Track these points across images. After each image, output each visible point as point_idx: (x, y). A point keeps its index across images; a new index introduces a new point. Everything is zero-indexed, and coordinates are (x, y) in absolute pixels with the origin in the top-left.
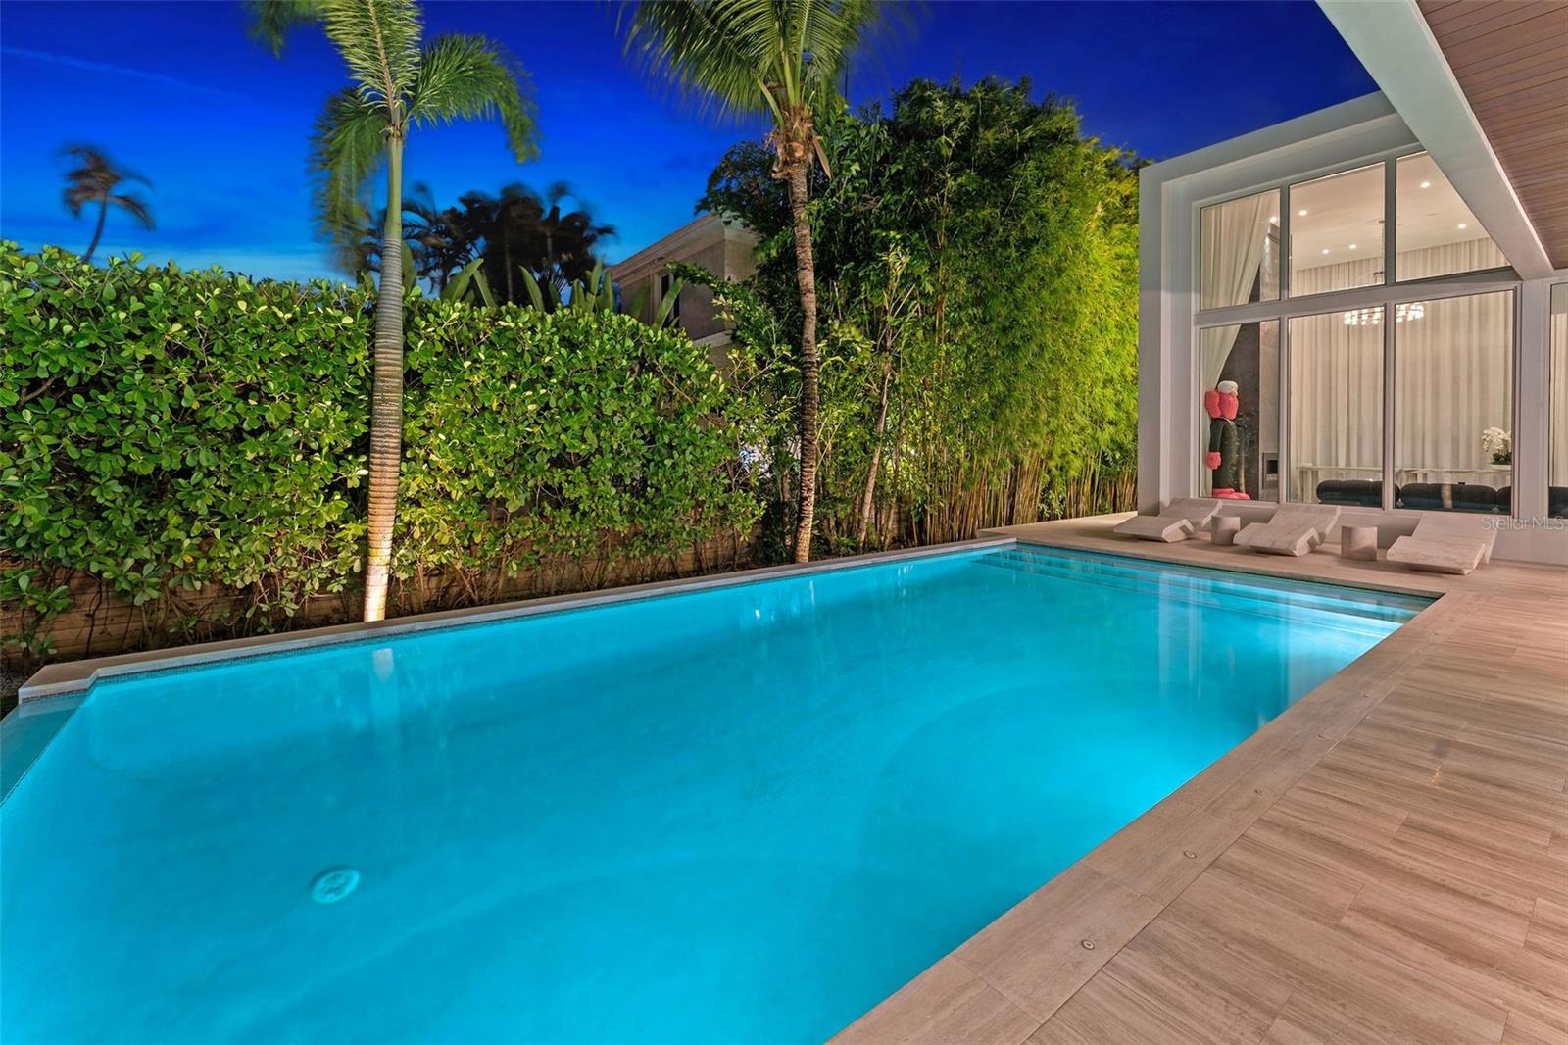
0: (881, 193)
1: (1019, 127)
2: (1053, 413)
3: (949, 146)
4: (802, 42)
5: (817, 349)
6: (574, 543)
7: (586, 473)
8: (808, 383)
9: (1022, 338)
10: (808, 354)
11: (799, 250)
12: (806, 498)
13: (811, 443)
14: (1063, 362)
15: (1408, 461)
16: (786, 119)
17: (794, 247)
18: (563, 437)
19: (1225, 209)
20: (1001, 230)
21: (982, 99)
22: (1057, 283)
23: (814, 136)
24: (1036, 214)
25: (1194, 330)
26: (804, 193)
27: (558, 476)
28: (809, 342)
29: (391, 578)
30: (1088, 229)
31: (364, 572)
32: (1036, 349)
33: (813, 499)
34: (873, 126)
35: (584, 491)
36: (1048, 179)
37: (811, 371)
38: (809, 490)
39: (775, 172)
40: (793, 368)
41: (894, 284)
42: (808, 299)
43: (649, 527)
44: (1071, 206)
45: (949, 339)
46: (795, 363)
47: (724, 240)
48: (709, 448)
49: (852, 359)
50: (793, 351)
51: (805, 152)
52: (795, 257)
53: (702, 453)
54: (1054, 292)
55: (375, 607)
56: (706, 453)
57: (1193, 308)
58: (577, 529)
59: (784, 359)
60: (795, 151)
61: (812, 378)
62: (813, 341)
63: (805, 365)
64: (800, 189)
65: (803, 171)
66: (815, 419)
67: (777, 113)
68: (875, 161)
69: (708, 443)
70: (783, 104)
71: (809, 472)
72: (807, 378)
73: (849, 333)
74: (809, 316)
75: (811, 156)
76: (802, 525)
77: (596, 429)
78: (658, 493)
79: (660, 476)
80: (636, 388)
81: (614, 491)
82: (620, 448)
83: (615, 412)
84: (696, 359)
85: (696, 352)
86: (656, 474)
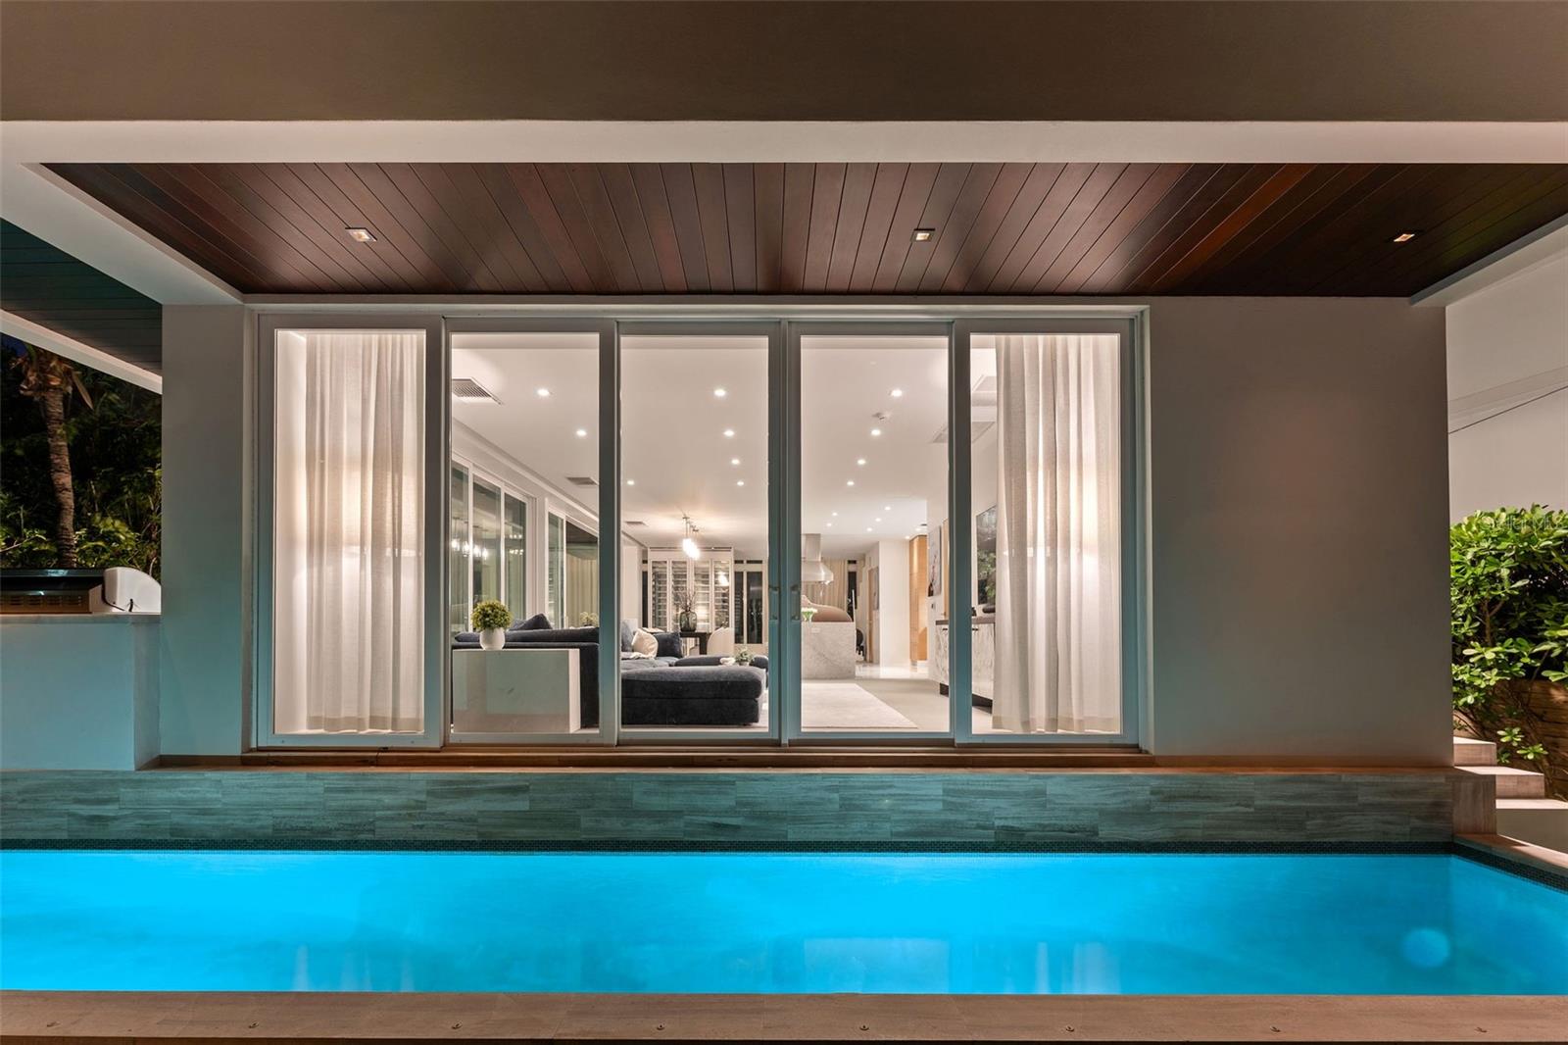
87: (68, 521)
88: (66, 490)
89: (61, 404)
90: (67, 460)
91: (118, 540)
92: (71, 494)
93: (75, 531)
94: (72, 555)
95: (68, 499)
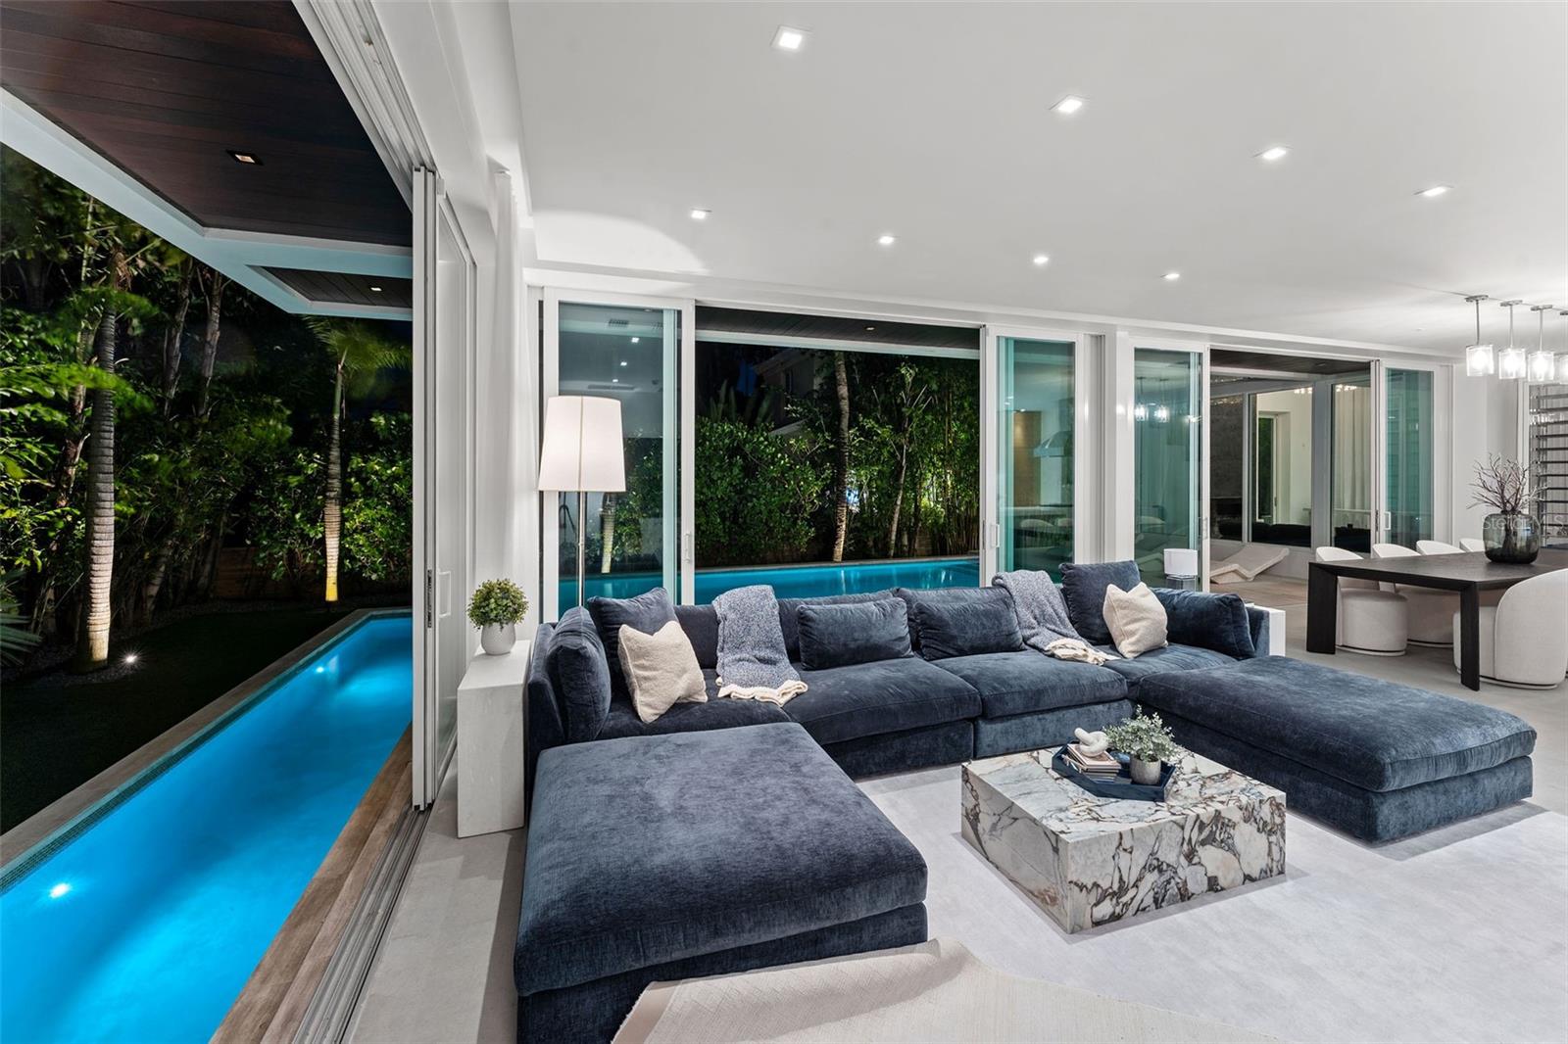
5: (850, 434)
8: (843, 455)
10: (842, 437)
11: (837, 374)
12: (839, 527)
13: (844, 491)
28: (843, 430)
29: (612, 559)
31: (601, 555)
33: (844, 526)
37: (844, 448)
38: (842, 522)
40: (833, 446)
41: (908, 387)
42: (843, 403)
46: (835, 443)
49: (875, 438)
50: (832, 436)
52: (835, 378)
53: (771, 499)
55: (606, 568)
59: (827, 441)
61: (845, 452)
62: (846, 429)
63: (840, 444)
66: (846, 477)
71: (841, 511)
72: (842, 452)
73: (869, 424)
74: (844, 414)
76: (838, 542)
77: (709, 488)
78: (745, 522)
79: (746, 512)
80: (731, 464)
81: (719, 520)
82: (722, 498)
83: (719, 478)
84: (766, 446)
85: (766, 443)
86: (743, 511)
87: (845, 422)
88: (844, 399)
91: (878, 435)
92: (847, 401)
93: (849, 430)
94: (846, 450)
95: (845, 405)
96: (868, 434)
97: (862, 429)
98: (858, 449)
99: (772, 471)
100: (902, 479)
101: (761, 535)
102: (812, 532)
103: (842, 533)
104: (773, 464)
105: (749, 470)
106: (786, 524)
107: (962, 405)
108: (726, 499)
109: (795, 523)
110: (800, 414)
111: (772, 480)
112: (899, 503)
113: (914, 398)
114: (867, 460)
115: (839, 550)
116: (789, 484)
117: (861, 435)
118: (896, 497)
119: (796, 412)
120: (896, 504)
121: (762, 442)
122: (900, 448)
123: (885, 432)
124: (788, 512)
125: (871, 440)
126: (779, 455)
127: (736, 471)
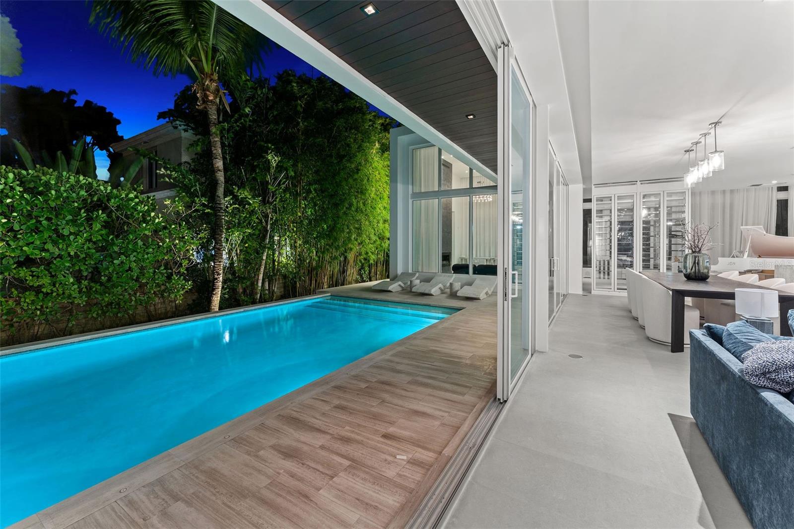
0: (269, 124)
1: (336, 102)
2: (359, 235)
3: (301, 106)
4: (211, 40)
5: (225, 201)
6: (38, 312)
7: (48, 270)
8: (218, 219)
9: (340, 200)
10: (218, 203)
11: (213, 149)
12: (216, 279)
13: (220, 250)
14: (362, 212)
15: (494, 255)
16: (203, 79)
17: (211, 147)
18: (25, 248)
19: (423, 150)
20: (327, 150)
21: (316, 86)
22: (356, 176)
23: (221, 90)
24: (345, 144)
25: (410, 201)
26: (216, 119)
27: (23, 273)
28: (219, 197)
30: (372, 153)
32: (347, 206)
33: (221, 279)
34: (264, 89)
35: (46, 280)
36: (351, 128)
37: (220, 212)
38: (219, 274)
39: (198, 105)
40: (209, 210)
41: (272, 171)
42: (219, 174)
43: (103, 299)
44: (363, 142)
45: (305, 199)
46: (211, 208)
47: (181, 137)
48: (148, 253)
49: (247, 206)
50: (209, 202)
51: (215, 98)
53: (143, 256)
54: (355, 180)
56: (146, 256)
57: (410, 192)
58: (41, 304)
59: (204, 205)
60: (209, 96)
61: (221, 216)
62: (222, 196)
63: (216, 209)
64: (213, 116)
65: (214, 107)
66: (222, 237)
67: (197, 74)
68: (266, 107)
69: (147, 251)
70: (201, 70)
71: (218, 265)
72: (218, 216)
73: (244, 194)
74: (219, 184)
75: (218, 100)
76: (214, 293)
77: (55, 243)
78: (110, 279)
79: (111, 270)
80: (89, 219)
81: (71, 280)
82: (76, 255)
83: (71, 233)
84: (137, 204)
85: (137, 200)
86: (107, 268)
87: (221, 191)
88: (219, 170)
89: (216, 113)
90: (220, 151)
91: (249, 204)
92: (222, 173)
93: (225, 198)
94: (221, 214)
95: (221, 176)
96: (242, 202)
97: (235, 197)
98: (233, 214)
99: (145, 229)
100: (268, 240)
101: (130, 291)
102: (189, 285)
103: (220, 284)
104: (145, 221)
105: (115, 227)
106: (160, 279)
107: (309, 189)
108: (83, 256)
109: (169, 277)
110: (174, 179)
111: (145, 238)
112: (264, 258)
113: (275, 179)
114: (239, 223)
115: (216, 300)
116: (164, 242)
117: (234, 203)
118: (263, 253)
119: (169, 176)
120: (262, 259)
121: (132, 199)
122: (266, 216)
123: (255, 203)
124: (162, 268)
125: (244, 207)
126: (153, 214)
127: (97, 226)
